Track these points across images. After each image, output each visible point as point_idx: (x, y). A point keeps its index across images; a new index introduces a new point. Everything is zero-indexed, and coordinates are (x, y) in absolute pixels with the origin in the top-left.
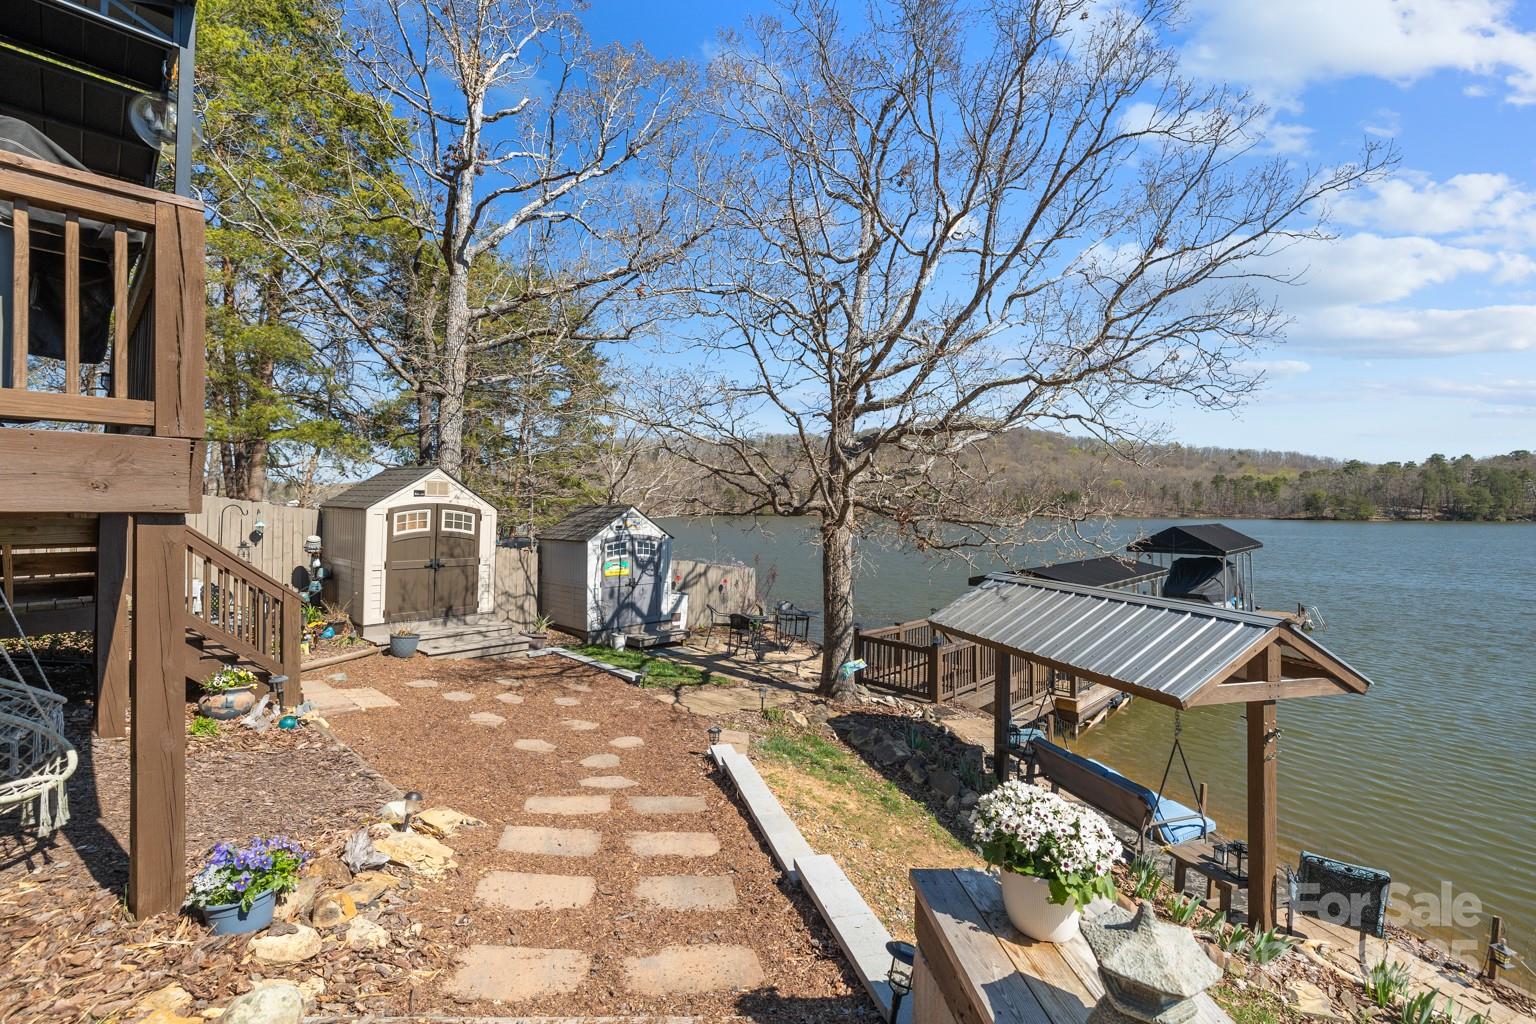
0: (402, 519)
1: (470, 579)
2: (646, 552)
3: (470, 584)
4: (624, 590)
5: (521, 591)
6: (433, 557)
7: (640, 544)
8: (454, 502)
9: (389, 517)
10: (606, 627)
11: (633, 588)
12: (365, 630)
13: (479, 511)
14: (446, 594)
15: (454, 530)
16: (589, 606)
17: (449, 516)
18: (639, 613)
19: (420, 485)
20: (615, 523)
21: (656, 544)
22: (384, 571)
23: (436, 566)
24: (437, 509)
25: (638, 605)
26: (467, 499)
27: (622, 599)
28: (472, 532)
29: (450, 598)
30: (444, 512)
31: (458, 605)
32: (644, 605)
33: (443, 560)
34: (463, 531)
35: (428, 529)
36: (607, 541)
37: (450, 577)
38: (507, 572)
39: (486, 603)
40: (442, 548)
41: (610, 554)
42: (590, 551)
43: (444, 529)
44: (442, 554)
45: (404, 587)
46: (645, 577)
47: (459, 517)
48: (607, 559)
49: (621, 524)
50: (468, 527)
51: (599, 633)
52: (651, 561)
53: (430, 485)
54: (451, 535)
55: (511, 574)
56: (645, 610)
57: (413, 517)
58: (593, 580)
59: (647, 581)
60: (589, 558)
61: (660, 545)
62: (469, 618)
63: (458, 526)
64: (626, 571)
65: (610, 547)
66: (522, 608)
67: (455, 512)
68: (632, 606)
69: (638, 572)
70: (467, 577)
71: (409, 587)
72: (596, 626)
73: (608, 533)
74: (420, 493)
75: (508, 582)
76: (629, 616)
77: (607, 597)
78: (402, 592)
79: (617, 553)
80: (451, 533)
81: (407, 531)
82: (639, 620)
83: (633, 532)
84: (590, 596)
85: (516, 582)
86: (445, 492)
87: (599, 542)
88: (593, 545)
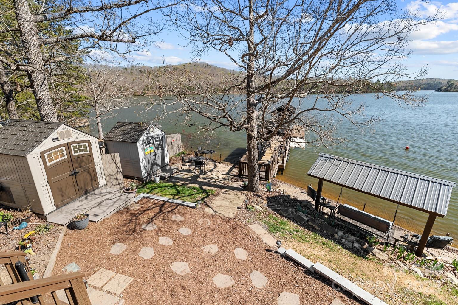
0: (50, 155)
1: (93, 175)
2: (158, 141)
3: (93, 177)
4: (153, 158)
5: (115, 172)
6: (72, 170)
7: (155, 138)
8: (76, 140)
9: (42, 157)
10: (149, 175)
11: (156, 156)
12: (47, 217)
13: (89, 141)
14: (83, 186)
15: (79, 153)
16: (142, 169)
17: (75, 147)
18: (158, 165)
19: (54, 135)
20: (145, 133)
21: (161, 137)
22: (48, 185)
23: (75, 174)
24: (68, 145)
25: (158, 163)
26: (83, 137)
27: (152, 162)
28: (88, 152)
29: (85, 187)
30: (72, 146)
31: (89, 188)
32: (159, 162)
33: (77, 170)
34: (83, 153)
35: (66, 157)
36: (143, 141)
37: (83, 177)
38: (107, 166)
39: (102, 182)
40: (76, 165)
41: (146, 145)
42: (139, 147)
43: (74, 154)
44: (76, 168)
45: (61, 190)
46: (159, 151)
47: (80, 147)
48: (145, 148)
49: (148, 132)
50: (86, 150)
51: (147, 177)
52: (160, 144)
53: (61, 134)
54: (78, 157)
55: (110, 166)
56: (160, 164)
57: (56, 153)
58: (142, 158)
59: (159, 152)
60: (139, 150)
61: (162, 137)
62: (96, 192)
63: (81, 151)
64: (152, 151)
65: (145, 143)
66: (117, 179)
67: (77, 145)
68: (156, 164)
69: (156, 150)
70: (90, 175)
71: (64, 189)
72: (146, 175)
73: (143, 138)
74: (56, 139)
75: (109, 170)
76: (156, 168)
77: (147, 163)
78: (61, 193)
79: (148, 144)
80: (78, 155)
81: (55, 161)
82: (159, 168)
83: (152, 134)
84: (141, 165)
85: (112, 169)
86: (69, 135)
87: (141, 142)
88: (139, 144)
